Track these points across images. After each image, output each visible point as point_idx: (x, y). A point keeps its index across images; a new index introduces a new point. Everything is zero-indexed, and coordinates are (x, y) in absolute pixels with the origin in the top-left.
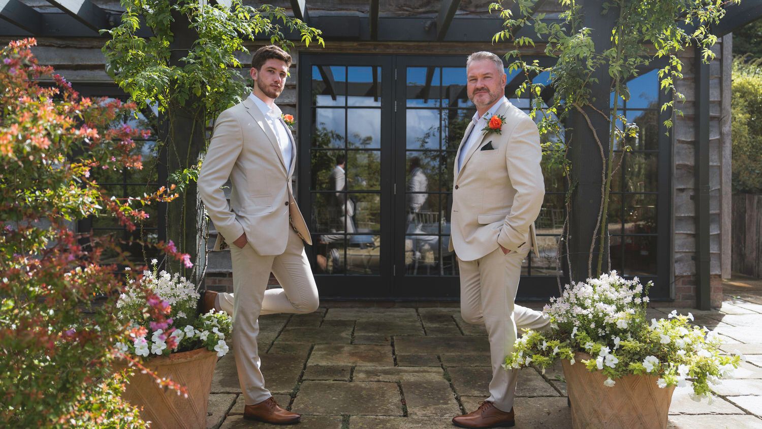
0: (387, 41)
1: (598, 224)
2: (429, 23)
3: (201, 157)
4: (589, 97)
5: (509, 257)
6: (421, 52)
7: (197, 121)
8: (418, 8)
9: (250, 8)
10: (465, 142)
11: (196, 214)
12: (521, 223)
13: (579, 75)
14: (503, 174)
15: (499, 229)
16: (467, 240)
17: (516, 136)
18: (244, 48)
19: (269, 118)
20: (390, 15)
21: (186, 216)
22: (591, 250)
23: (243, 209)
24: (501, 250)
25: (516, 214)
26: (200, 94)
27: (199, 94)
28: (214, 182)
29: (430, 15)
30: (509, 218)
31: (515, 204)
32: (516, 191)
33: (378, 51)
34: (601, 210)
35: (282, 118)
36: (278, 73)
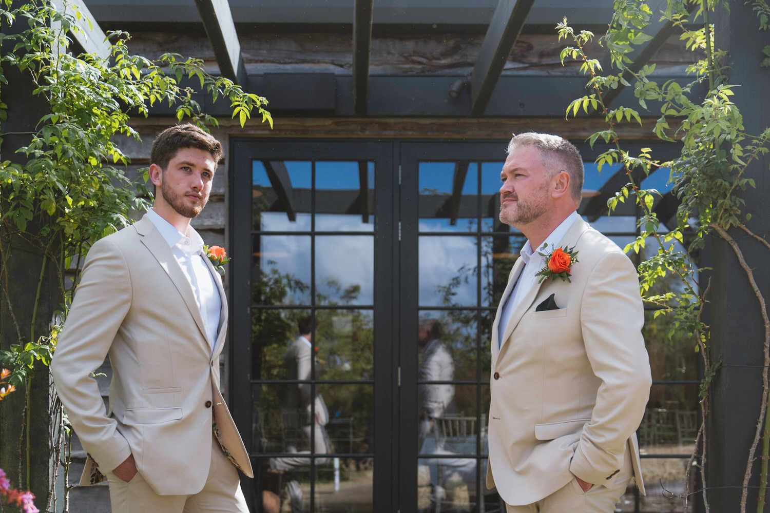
0: (383, 117)
1: (758, 437)
2: (457, 84)
3: (56, 322)
4: (739, 212)
5: (592, 497)
6: (445, 135)
7: (48, 259)
8: (438, 59)
9: (141, 60)
10: (510, 296)
12: (609, 437)
13: (720, 173)
14: (575, 353)
15: (571, 448)
16: (517, 469)
17: (596, 283)
18: (131, 130)
19: (180, 253)
20: (389, 70)
21: (31, 426)
22: (746, 483)
23: (130, 413)
24: (576, 485)
25: (601, 421)
26: (54, 210)
27: (52, 211)
28: (78, 365)
29: (460, 71)
30: (589, 428)
31: (600, 403)
32: (600, 381)
33: (368, 134)
34: (763, 411)
35: (204, 253)
36: (197, 172)
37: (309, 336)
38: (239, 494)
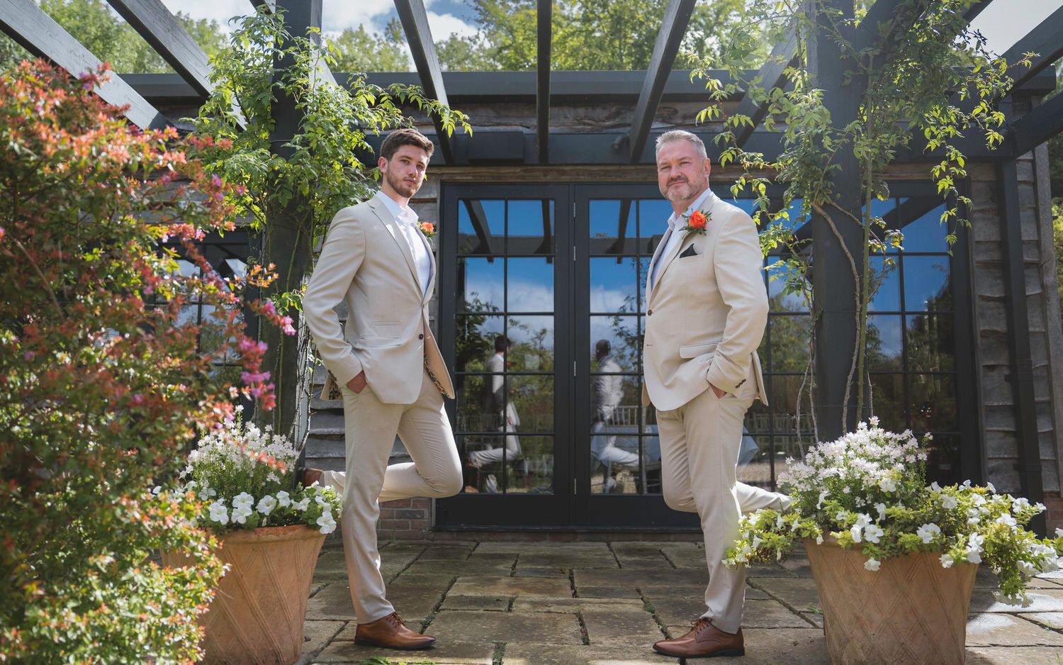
0: (561, 165)
1: (854, 366)
2: (618, 139)
3: (305, 281)
4: (831, 192)
5: (724, 402)
6: (609, 179)
7: (301, 233)
8: (604, 121)
9: (375, 88)
10: (660, 255)
11: (296, 357)
12: (737, 350)
13: (814, 162)
14: (711, 289)
15: (707, 362)
16: (666, 384)
17: (725, 234)
18: (366, 144)
19: (401, 223)
20: (565, 130)
21: (283, 359)
22: (846, 402)
23: (362, 340)
24: (711, 391)
25: (730, 338)
26: (307, 192)
27: (306, 192)
28: (324, 301)
29: (621, 130)
30: (721, 345)
31: (729, 324)
32: (729, 307)
33: (549, 178)
34: (857, 347)
35: (418, 226)
36: (414, 164)
37: (503, 353)
38: (443, 411)
